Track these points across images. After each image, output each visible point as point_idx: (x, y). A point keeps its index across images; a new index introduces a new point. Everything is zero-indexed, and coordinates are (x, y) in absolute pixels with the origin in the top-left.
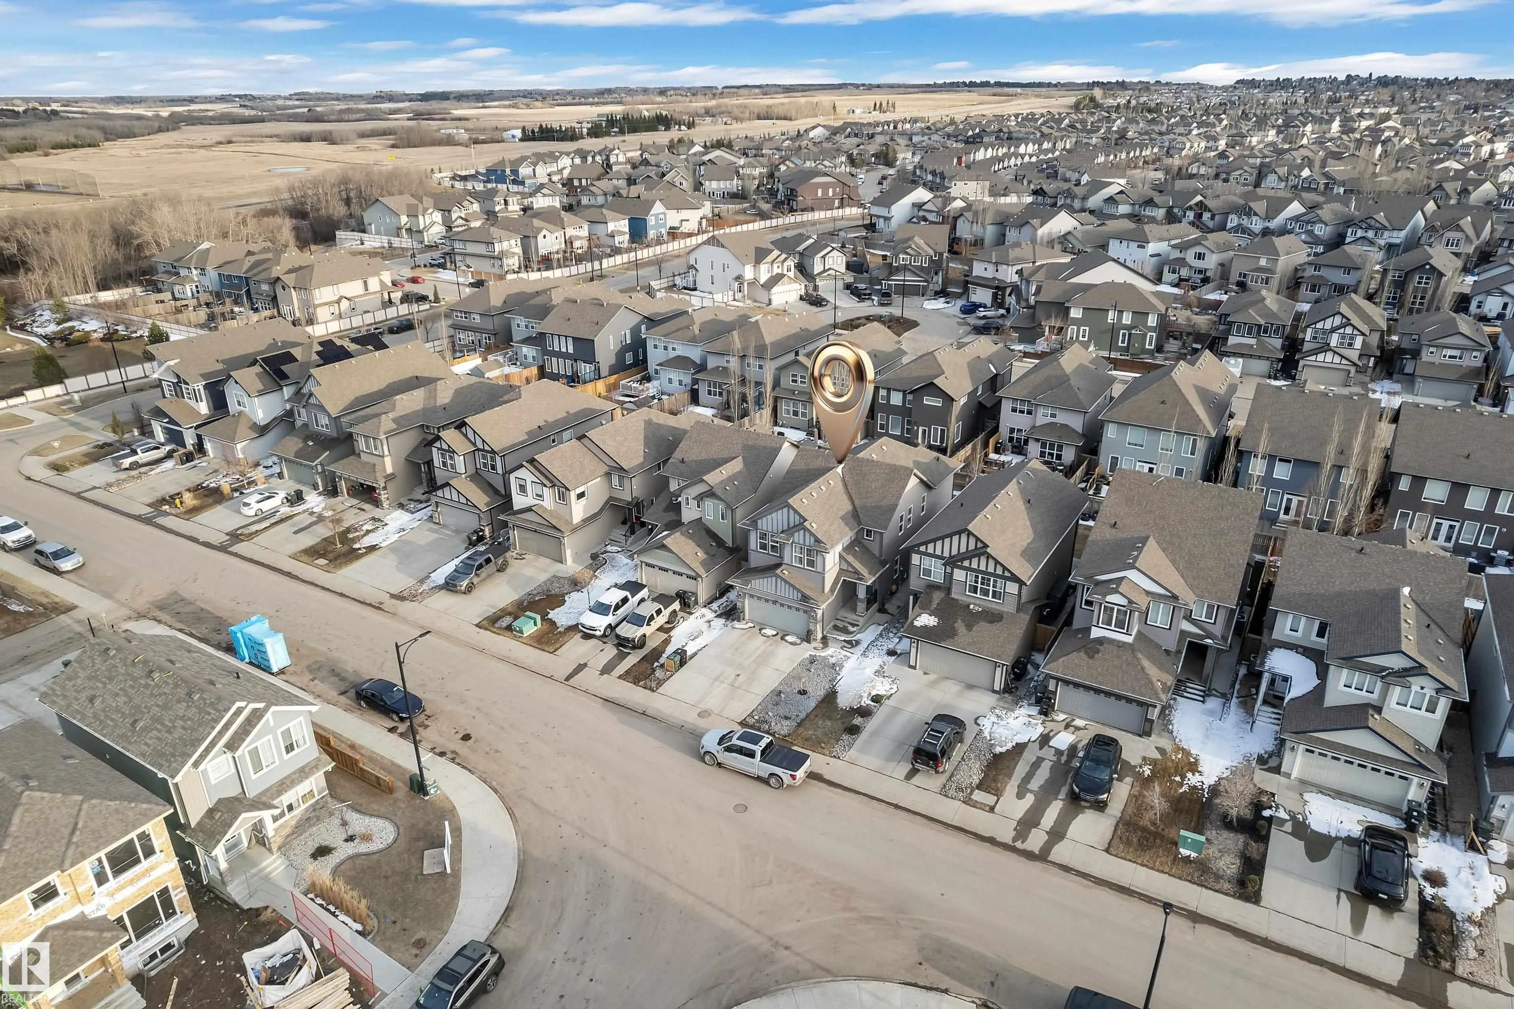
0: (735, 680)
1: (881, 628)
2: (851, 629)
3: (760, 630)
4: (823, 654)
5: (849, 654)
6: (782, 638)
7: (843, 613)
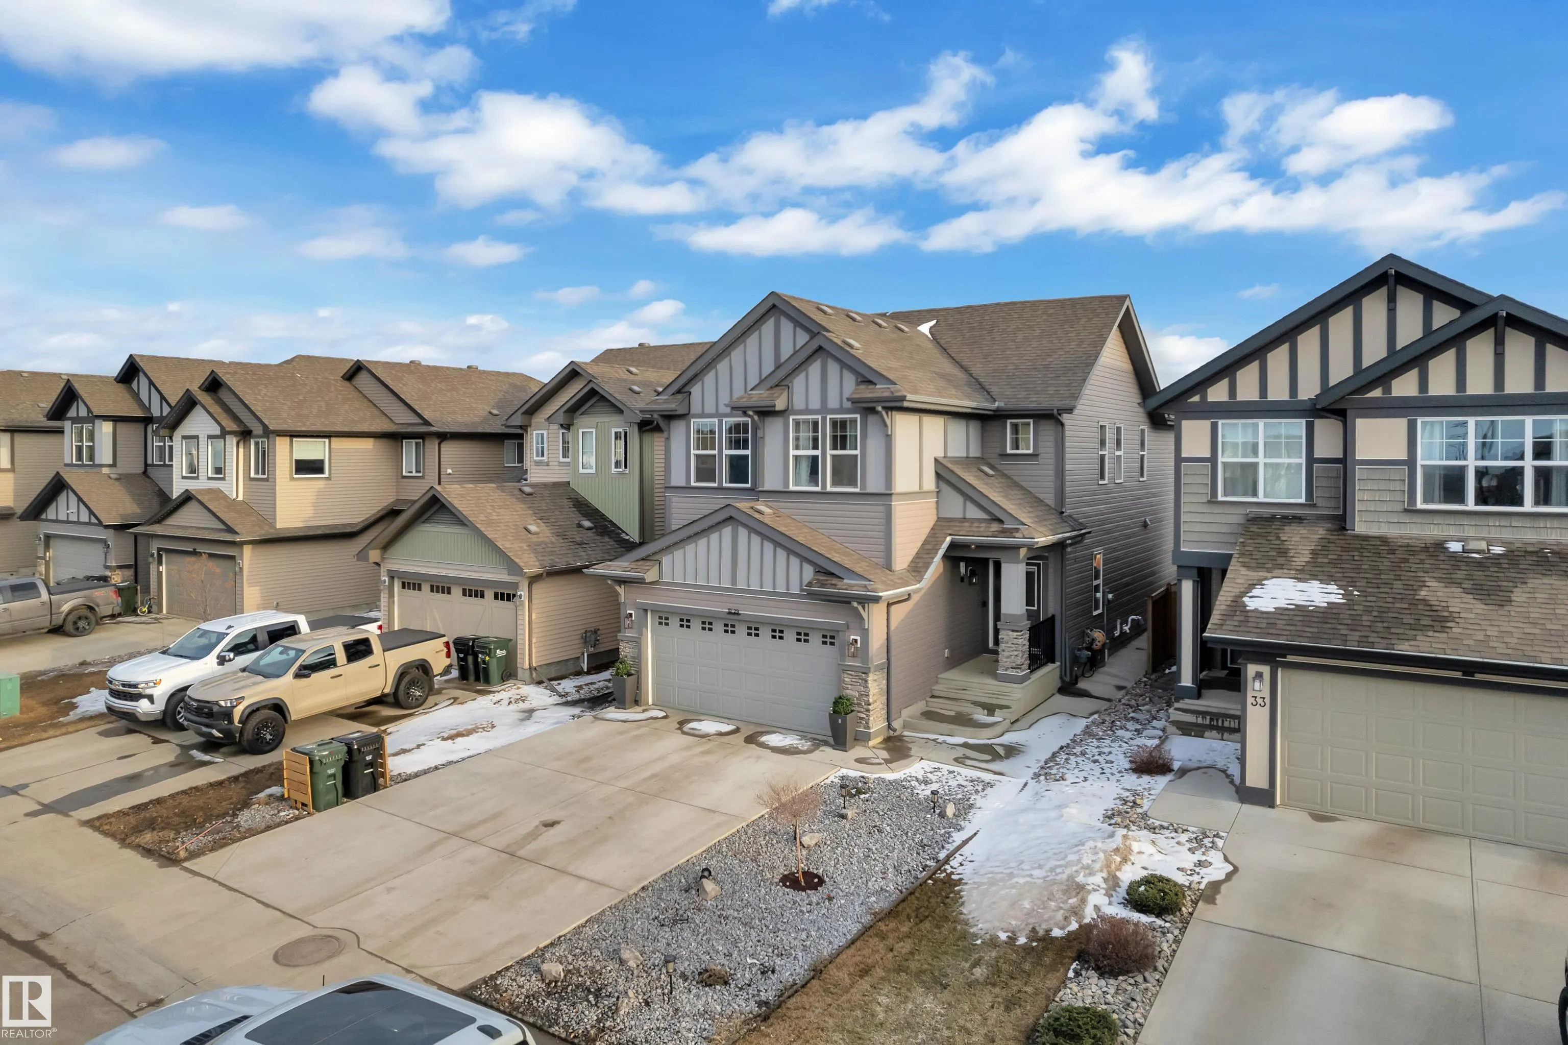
0: (533, 836)
1: (1082, 723)
2: (981, 716)
3: (682, 723)
4: (890, 776)
5: (987, 777)
6: (751, 739)
7: (956, 678)
